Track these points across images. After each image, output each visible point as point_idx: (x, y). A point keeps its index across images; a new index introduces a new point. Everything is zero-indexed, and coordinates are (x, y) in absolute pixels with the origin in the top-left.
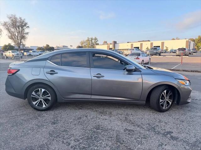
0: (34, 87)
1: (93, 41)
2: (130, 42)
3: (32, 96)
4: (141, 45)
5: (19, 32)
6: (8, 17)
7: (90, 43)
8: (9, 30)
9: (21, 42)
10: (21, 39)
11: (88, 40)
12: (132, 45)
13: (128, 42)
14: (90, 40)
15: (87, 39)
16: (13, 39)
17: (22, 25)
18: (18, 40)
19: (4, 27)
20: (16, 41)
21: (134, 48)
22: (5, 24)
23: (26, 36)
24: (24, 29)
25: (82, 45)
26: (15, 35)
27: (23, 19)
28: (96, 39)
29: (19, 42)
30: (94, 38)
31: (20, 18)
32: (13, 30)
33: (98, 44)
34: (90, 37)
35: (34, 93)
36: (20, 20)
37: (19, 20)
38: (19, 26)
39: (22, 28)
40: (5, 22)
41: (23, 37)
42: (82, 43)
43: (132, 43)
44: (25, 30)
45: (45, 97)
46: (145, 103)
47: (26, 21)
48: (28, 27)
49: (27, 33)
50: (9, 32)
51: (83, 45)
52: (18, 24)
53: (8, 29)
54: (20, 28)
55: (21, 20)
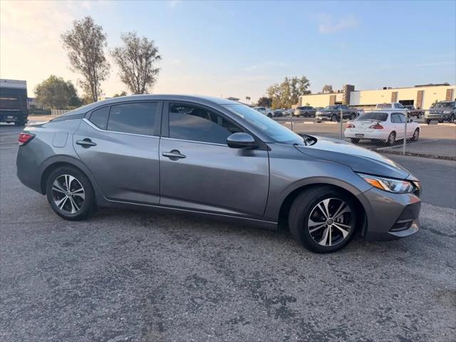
0: (57, 171)
1: (298, 86)
2: (390, 88)
3: (53, 188)
4: (421, 94)
5: (142, 67)
6: (123, 38)
7: (291, 90)
8: (123, 66)
9: (144, 89)
10: (145, 83)
11: (286, 84)
12: (395, 95)
13: (385, 88)
14: (291, 82)
15: (283, 81)
16: (129, 82)
17: (147, 54)
18: (138, 84)
19: (115, 59)
20: (135, 87)
21: (400, 102)
22: (117, 53)
23: (155, 76)
24: (150, 63)
25: (271, 94)
26: (134, 74)
27: (149, 41)
28: (304, 81)
29: (141, 89)
30: (300, 78)
31: (145, 40)
32: (130, 64)
33: (309, 93)
34: (291, 77)
35: (56, 183)
36: (143, 43)
37: (141, 43)
38: (141, 56)
39: (147, 59)
40: (117, 49)
41: (148, 79)
42: (272, 91)
43: (395, 91)
44: (152, 63)
45: (75, 193)
46: (276, 226)
47: (155, 45)
48: (159, 57)
49: (156, 71)
50: (123, 68)
51: (274, 95)
52: (140, 52)
53: (122, 63)
54: (144, 60)
55: (146, 42)
